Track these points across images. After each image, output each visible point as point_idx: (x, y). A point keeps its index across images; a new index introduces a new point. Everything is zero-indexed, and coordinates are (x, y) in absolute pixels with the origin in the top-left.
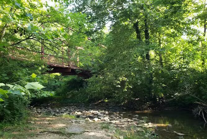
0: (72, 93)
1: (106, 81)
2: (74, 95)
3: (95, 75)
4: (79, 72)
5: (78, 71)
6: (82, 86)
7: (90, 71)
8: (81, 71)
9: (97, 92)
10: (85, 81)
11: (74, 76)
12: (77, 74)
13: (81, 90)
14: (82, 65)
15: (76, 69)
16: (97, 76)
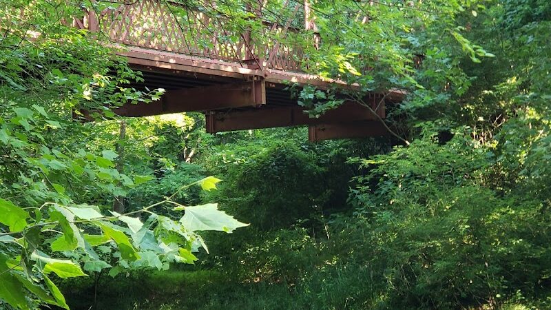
0: (276, 250)
1: (515, 170)
2: (288, 269)
3: (430, 130)
4: (320, 108)
5: (316, 100)
6: (340, 203)
7: (399, 99)
8: (338, 95)
9: (447, 247)
10: (366, 171)
11: (283, 131)
12: (310, 122)
13: (334, 230)
14: (348, 66)
15: (300, 88)
16: (445, 137)
